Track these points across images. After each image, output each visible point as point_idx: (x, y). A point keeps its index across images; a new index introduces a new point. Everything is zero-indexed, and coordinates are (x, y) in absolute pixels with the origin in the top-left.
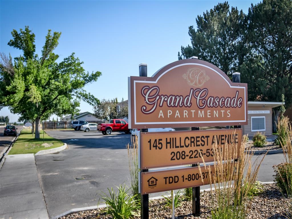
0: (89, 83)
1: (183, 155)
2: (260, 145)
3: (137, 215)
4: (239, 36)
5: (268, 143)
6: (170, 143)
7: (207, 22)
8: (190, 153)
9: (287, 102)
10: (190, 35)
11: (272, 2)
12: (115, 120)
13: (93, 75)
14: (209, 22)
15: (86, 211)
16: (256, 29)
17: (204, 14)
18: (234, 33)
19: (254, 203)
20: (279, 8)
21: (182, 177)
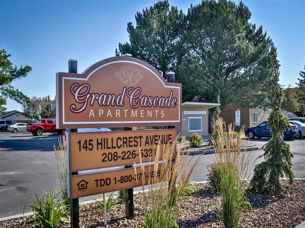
0: (17, 78)
1: (115, 156)
2: (196, 146)
3: (66, 221)
4: (178, 36)
5: (204, 144)
6: (101, 144)
7: (146, 19)
8: (122, 154)
9: (223, 103)
10: (128, 31)
11: (210, 5)
12: (46, 119)
13: (21, 70)
14: (148, 19)
15: (10, 221)
16: (195, 30)
17: (143, 11)
18: (173, 33)
19: (187, 203)
20: (216, 11)
21: (114, 179)
